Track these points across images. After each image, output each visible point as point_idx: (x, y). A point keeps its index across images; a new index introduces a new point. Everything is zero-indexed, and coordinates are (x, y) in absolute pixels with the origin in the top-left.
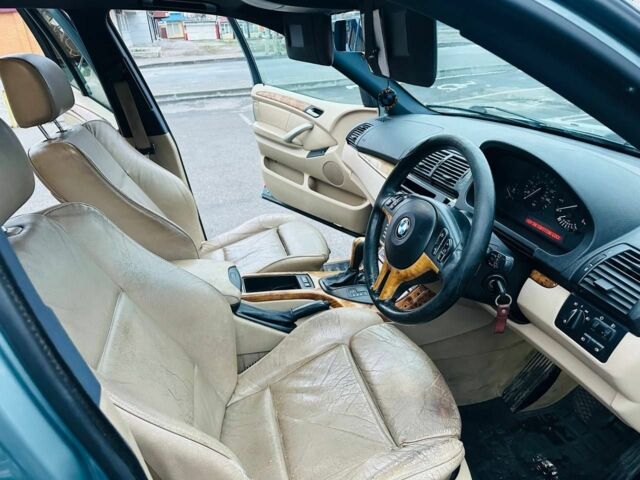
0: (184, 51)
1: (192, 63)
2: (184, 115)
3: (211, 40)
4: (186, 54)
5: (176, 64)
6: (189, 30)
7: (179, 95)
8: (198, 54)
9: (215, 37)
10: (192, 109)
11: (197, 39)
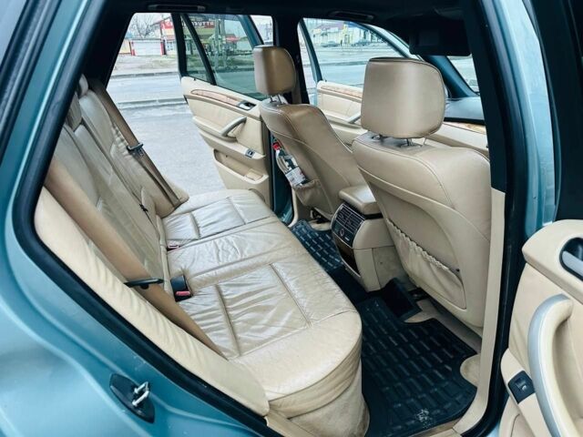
0: (139, 65)
1: (152, 75)
2: (170, 117)
3: (157, 56)
4: (141, 68)
5: (138, 75)
6: (135, 47)
7: (161, 101)
8: (152, 68)
9: (160, 52)
10: (175, 113)
11: (144, 54)
